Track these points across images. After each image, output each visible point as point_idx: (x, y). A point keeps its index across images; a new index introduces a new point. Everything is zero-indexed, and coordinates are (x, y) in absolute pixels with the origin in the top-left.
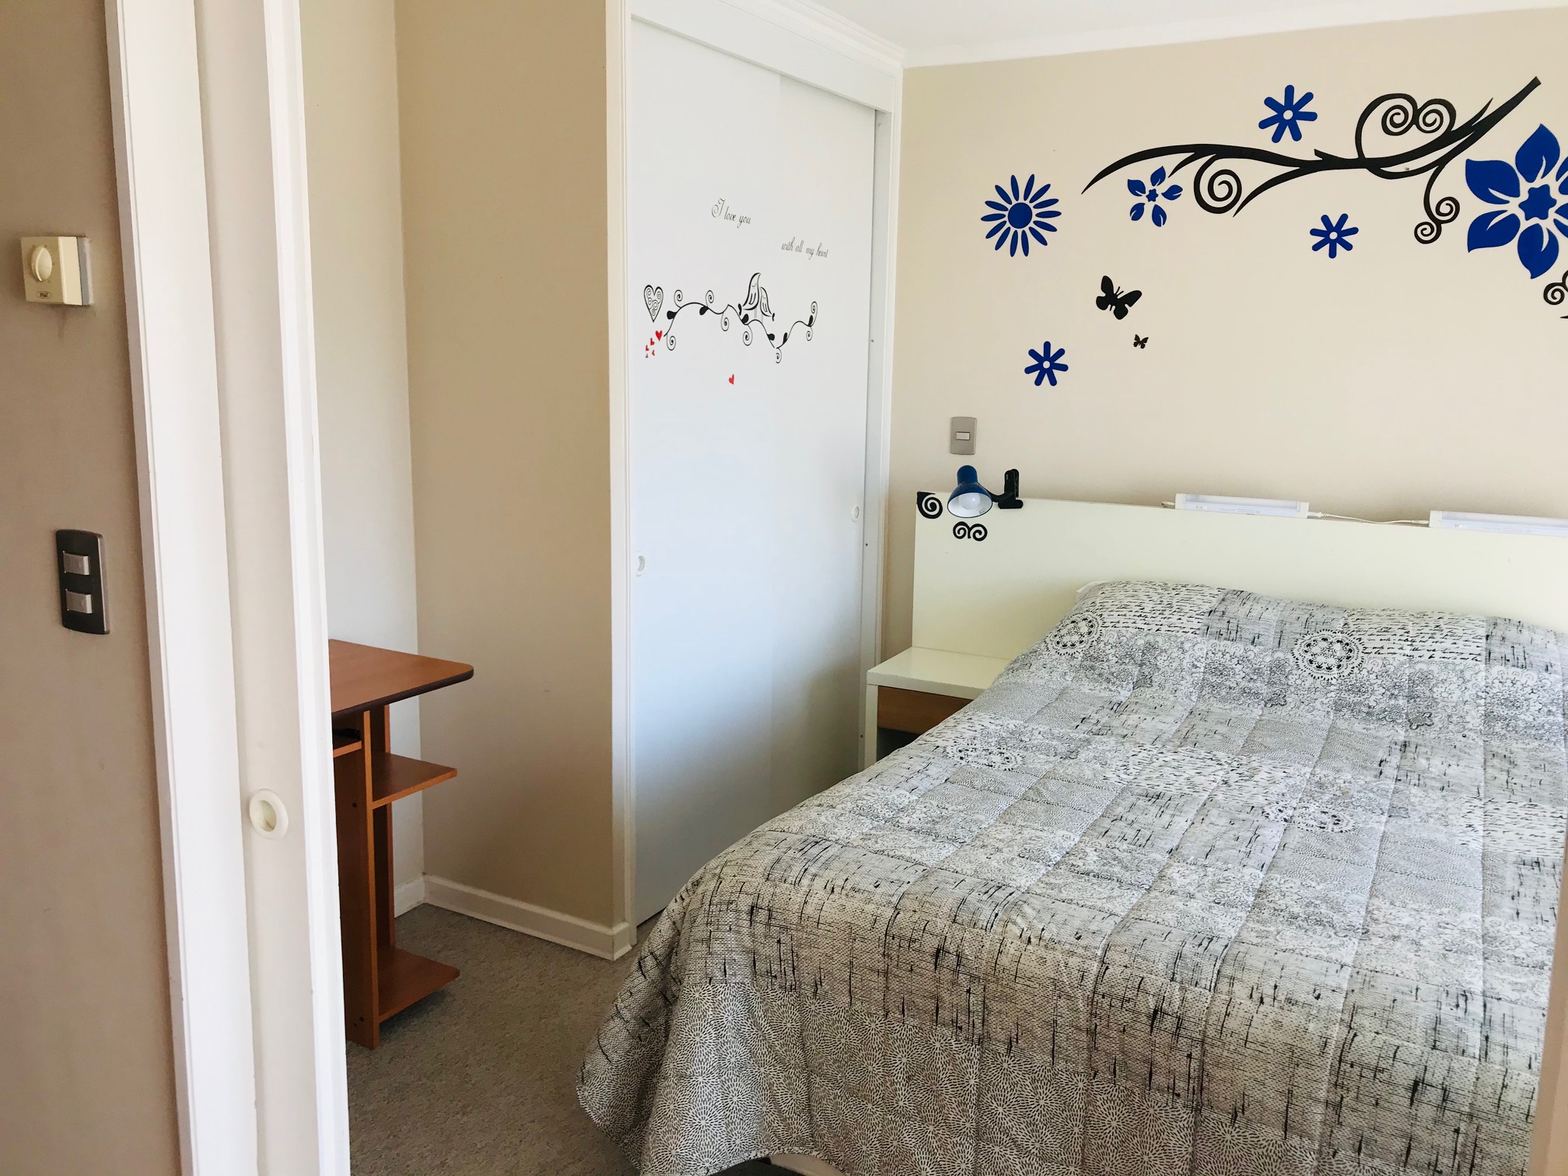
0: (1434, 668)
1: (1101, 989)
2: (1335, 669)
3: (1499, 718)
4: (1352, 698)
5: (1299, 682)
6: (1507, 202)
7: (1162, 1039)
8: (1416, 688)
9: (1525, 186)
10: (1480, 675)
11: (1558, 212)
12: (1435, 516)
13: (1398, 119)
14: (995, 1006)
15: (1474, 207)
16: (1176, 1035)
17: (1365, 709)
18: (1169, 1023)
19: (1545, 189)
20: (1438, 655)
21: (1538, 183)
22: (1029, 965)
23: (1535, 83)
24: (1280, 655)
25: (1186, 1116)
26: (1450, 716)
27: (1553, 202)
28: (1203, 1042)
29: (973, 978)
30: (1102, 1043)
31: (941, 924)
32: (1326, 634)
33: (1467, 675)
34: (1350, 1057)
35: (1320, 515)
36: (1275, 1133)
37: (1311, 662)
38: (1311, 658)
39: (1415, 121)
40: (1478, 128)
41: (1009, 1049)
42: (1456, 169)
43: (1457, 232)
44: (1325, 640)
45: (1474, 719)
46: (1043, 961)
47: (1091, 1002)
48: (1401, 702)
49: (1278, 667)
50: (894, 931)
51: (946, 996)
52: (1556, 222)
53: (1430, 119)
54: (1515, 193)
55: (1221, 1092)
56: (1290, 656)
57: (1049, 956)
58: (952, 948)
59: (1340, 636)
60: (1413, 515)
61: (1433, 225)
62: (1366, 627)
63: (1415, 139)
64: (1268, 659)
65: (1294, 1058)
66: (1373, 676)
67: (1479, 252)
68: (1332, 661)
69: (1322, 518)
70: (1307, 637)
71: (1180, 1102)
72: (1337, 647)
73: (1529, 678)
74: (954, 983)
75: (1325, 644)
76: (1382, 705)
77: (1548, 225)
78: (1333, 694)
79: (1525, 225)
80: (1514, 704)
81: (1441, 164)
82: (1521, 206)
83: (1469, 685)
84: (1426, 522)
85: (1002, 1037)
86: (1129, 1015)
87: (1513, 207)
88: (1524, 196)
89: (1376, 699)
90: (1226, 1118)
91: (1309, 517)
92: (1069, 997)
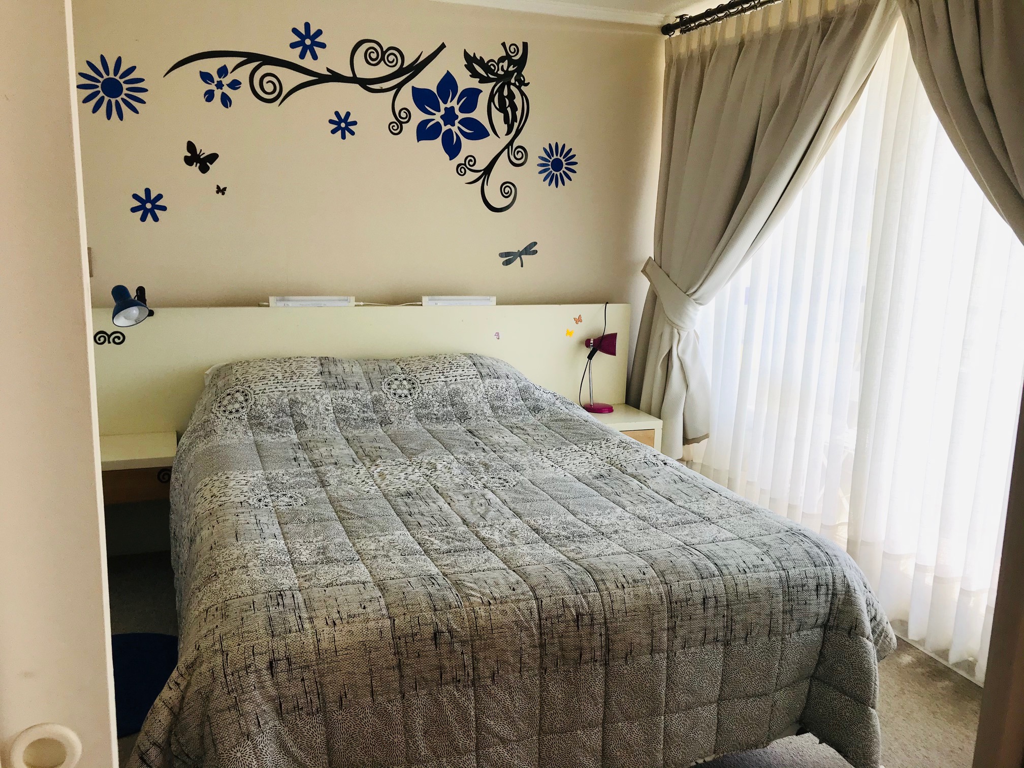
0: (459, 386)
1: (544, 616)
2: (409, 396)
3: (499, 408)
4: (425, 412)
5: (391, 408)
6: (435, 114)
7: (584, 631)
8: (453, 399)
9: (443, 106)
10: (482, 386)
11: (459, 122)
12: (425, 299)
13: (374, 56)
14: (481, 655)
15: (418, 116)
16: (592, 625)
17: (434, 417)
18: (586, 619)
19: (453, 108)
20: (458, 378)
21: (449, 105)
22: (497, 618)
23: (443, 46)
24: (374, 393)
25: (601, 670)
26: (476, 411)
27: (457, 117)
28: (605, 623)
29: (463, 643)
30: (550, 649)
31: (428, 615)
32: (396, 376)
33: (476, 386)
34: (674, 599)
35: (362, 303)
36: (646, 658)
37: (395, 394)
38: (394, 392)
39: (383, 59)
40: (417, 68)
41: (493, 680)
42: (407, 91)
43: (410, 129)
44: (396, 379)
45: (489, 412)
46: (504, 612)
47: (540, 626)
48: (450, 408)
49: (376, 401)
50: (398, 634)
51: (447, 663)
52: (459, 128)
53: (391, 58)
54: (439, 111)
55: (619, 648)
56: (381, 393)
57: (506, 607)
58: (444, 629)
59: (403, 376)
60: (413, 300)
61: (398, 124)
62: (414, 368)
63: (383, 70)
64: (369, 397)
65: (651, 610)
66: (430, 397)
67: (422, 142)
68: (406, 392)
69: (364, 305)
70: (386, 380)
71: (598, 664)
72: (405, 382)
73: (502, 383)
74: (452, 651)
75: (397, 383)
76: (441, 412)
77: (455, 129)
78: (413, 411)
79: (444, 128)
80: (500, 398)
81: (399, 87)
82: (442, 117)
83: (478, 392)
84: (421, 303)
85: (488, 674)
86: (563, 625)
87: (437, 117)
88: (443, 112)
89: (436, 409)
90: (622, 662)
91: (356, 306)
92: (527, 629)
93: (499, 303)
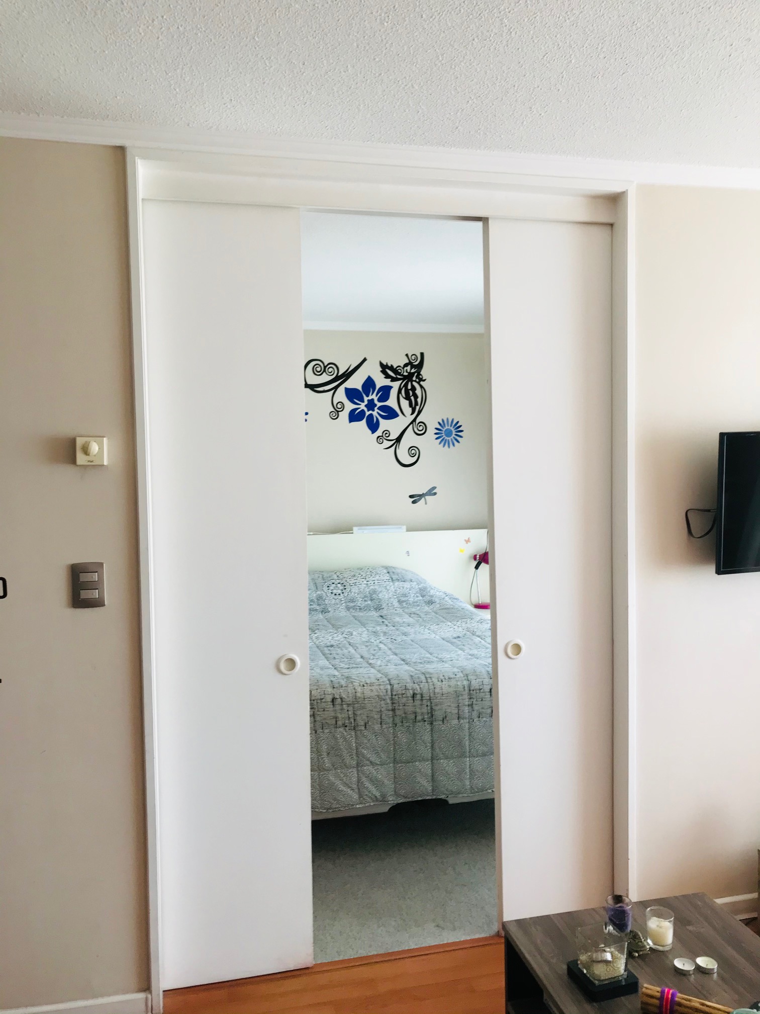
6: (360, 404)
9: (366, 399)
11: (378, 409)
12: (355, 529)
13: (319, 369)
15: (349, 406)
19: (373, 400)
21: (370, 398)
23: (365, 360)
24: (318, 592)
25: (428, 727)
27: (376, 405)
28: (430, 699)
29: (348, 705)
30: (398, 712)
32: (333, 581)
33: (388, 587)
37: (332, 593)
39: (324, 371)
40: (348, 375)
42: (341, 391)
43: (344, 415)
45: (396, 604)
47: (392, 699)
48: (369, 602)
49: (320, 598)
50: (313, 698)
51: (339, 715)
52: (378, 413)
53: (330, 370)
54: (363, 401)
55: (439, 714)
56: (323, 592)
57: (373, 688)
58: (338, 697)
59: (338, 581)
61: (336, 412)
62: (346, 576)
64: (315, 595)
66: (356, 594)
67: (353, 423)
68: (340, 592)
70: (326, 584)
71: (426, 723)
72: (339, 585)
74: (342, 709)
75: (334, 585)
76: (363, 605)
77: (375, 413)
78: (344, 605)
79: (368, 413)
81: (336, 388)
82: (366, 406)
83: (389, 591)
84: (352, 532)
86: (405, 699)
87: (362, 406)
88: (366, 402)
90: (441, 723)
92: (384, 700)
93: (408, 530)
